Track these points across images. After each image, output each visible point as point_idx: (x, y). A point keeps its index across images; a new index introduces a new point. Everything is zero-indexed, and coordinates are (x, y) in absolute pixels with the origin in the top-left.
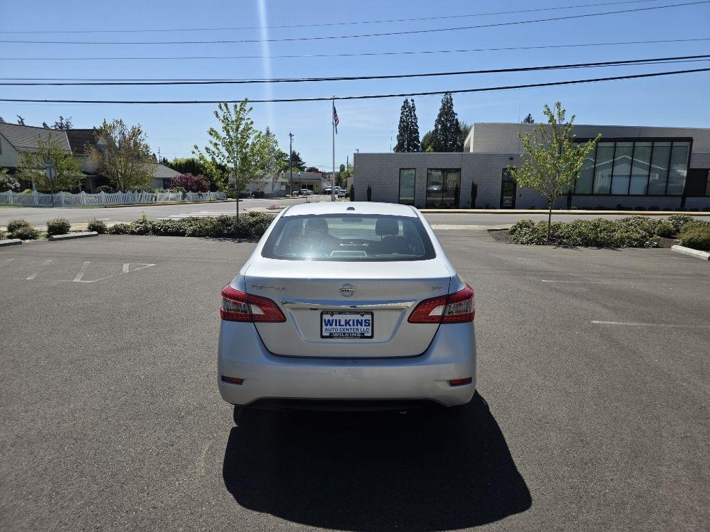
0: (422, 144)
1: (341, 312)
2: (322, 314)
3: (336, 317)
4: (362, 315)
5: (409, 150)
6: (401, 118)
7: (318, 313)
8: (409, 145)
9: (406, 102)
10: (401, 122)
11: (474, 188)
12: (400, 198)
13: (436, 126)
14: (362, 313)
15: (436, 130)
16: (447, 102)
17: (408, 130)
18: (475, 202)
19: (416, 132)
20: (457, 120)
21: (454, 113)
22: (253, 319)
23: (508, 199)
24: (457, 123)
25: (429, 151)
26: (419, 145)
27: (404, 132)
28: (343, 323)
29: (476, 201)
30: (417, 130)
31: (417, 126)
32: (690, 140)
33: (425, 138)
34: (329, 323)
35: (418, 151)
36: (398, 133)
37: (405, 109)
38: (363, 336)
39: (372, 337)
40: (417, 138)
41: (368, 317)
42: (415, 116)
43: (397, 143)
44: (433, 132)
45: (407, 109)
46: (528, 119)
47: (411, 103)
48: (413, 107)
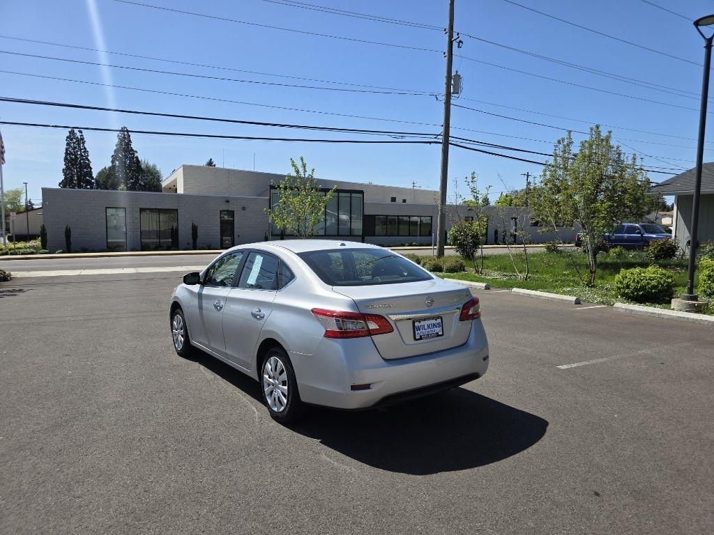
0: (97, 181)
1: (425, 319)
2: (414, 323)
3: (422, 323)
4: (436, 320)
5: (80, 187)
6: (67, 150)
7: (411, 321)
8: (79, 180)
9: (72, 132)
10: (67, 153)
11: (195, 229)
12: (109, 241)
13: (113, 162)
14: (436, 318)
15: (113, 168)
16: (124, 138)
17: (76, 163)
18: (195, 243)
19: (88, 166)
20: (137, 157)
21: (132, 150)
22: (370, 333)
23: (227, 239)
24: (138, 162)
25: (123, 190)
26: (93, 181)
27: (72, 165)
28: (426, 327)
29: (197, 242)
30: (89, 165)
31: (88, 160)
32: (362, 192)
33: (100, 174)
34: (419, 329)
35: (91, 188)
36: (64, 167)
37: (72, 140)
38: (438, 335)
39: (442, 335)
40: (90, 174)
41: (439, 321)
42: (85, 148)
43: (63, 178)
44: (110, 168)
45: (74, 140)
46: (210, 163)
47: (78, 135)
48: (82, 139)
